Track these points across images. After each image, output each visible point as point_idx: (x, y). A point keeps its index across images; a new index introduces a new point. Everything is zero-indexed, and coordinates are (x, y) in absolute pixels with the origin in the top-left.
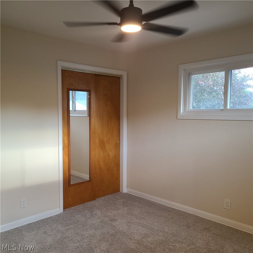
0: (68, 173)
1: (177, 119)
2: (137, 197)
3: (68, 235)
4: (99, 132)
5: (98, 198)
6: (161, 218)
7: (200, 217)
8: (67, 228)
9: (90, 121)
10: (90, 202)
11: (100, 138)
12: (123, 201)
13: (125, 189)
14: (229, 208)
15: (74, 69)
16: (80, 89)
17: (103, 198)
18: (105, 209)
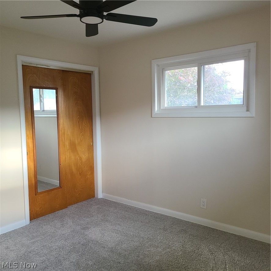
0: (34, 180)
1: (152, 117)
2: (113, 202)
3: (34, 248)
4: (69, 134)
5: (70, 206)
6: (138, 222)
7: (178, 218)
8: (33, 240)
9: (58, 121)
10: (61, 211)
11: (70, 140)
12: (98, 208)
13: (100, 194)
14: (205, 208)
15: (37, 65)
16: (45, 86)
17: (76, 205)
18: (77, 217)
